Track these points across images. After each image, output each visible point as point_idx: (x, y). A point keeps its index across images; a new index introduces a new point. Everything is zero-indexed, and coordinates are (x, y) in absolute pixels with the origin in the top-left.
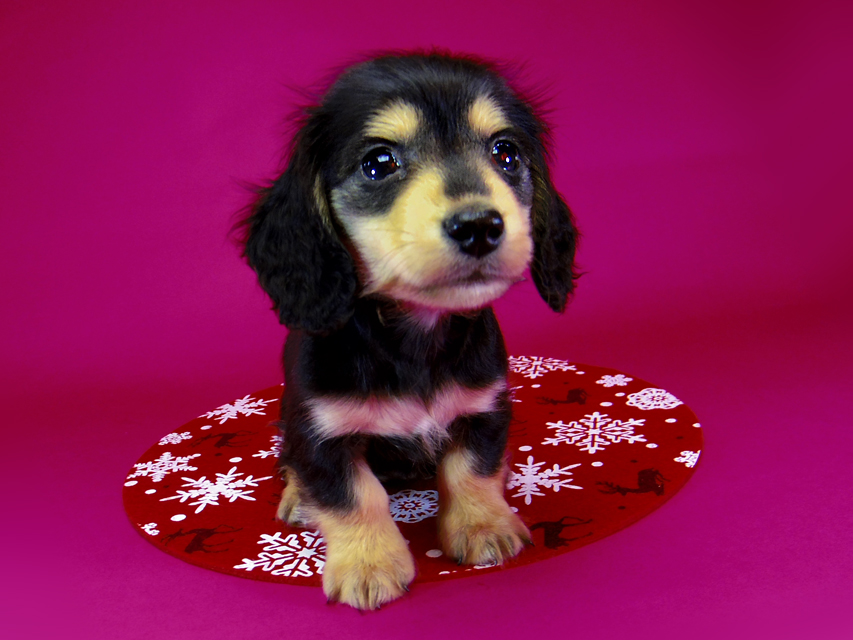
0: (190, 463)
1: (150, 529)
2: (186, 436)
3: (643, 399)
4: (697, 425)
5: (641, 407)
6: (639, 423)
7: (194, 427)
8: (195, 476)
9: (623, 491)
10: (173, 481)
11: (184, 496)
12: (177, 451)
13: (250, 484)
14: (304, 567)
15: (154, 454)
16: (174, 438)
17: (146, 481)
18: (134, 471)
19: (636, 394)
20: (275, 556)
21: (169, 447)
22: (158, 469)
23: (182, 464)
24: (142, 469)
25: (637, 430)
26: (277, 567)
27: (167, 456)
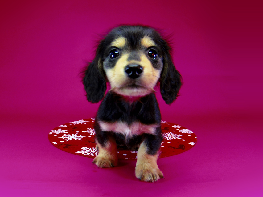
0: (66, 131)
1: (55, 143)
2: (65, 126)
3: (183, 131)
4: (196, 137)
5: (182, 132)
6: (181, 135)
7: (68, 124)
8: (67, 134)
9: (174, 148)
10: (61, 134)
11: (64, 138)
12: (62, 129)
13: (81, 137)
14: (92, 154)
15: (57, 129)
16: (62, 126)
17: (55, 134)
18: (52, 131)
19: (182, 130)
20: (85, 151)
21: (61, 128)
22: (58, 132)
23: (64, 131)
24: (53, 131)
25: (180, 137)
26: (85, 153)
27: (60, 129)
